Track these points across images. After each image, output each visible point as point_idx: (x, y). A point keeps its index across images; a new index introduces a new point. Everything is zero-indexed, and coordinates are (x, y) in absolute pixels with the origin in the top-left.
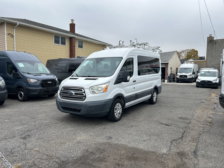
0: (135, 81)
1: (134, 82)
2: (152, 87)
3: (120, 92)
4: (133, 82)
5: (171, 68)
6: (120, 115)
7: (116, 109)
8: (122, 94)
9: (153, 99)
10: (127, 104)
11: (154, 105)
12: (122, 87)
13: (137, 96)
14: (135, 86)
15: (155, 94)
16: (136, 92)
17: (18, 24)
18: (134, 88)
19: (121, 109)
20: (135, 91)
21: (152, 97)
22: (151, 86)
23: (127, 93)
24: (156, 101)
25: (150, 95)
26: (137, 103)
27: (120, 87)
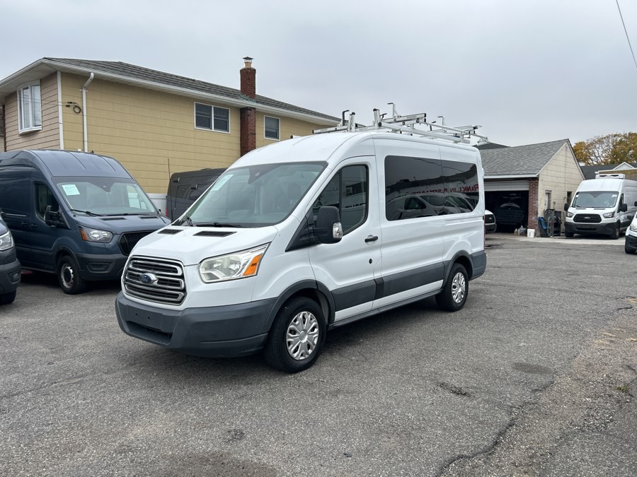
0: (375, 239)
1: (370, 243)
2: (448, 256)
3: (310, 276)
4: (367, 241)
5: (549, 194)
6: (310, 351)
7: (293, 332)
8: (317, 283)
9: (451, 295)
10: (341, 315)
11: (452, 314)
12: (322, 260)
13: (380, 288)
14: (374, 254)
15: (459, 280)
16: (377, 275)
17: (92, 75)
18: (371, 261)
19: (316, 330)
20: (374, 271)
21: (447, 289)
22: (443, 254)
23: (340, 278)
24: (464, 300)
25: (439, 284)
26: (382, 311)
27: (309, 260)
